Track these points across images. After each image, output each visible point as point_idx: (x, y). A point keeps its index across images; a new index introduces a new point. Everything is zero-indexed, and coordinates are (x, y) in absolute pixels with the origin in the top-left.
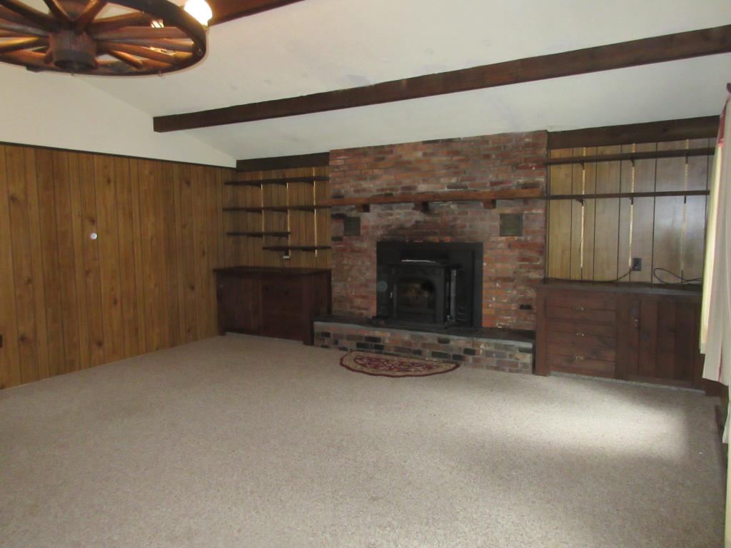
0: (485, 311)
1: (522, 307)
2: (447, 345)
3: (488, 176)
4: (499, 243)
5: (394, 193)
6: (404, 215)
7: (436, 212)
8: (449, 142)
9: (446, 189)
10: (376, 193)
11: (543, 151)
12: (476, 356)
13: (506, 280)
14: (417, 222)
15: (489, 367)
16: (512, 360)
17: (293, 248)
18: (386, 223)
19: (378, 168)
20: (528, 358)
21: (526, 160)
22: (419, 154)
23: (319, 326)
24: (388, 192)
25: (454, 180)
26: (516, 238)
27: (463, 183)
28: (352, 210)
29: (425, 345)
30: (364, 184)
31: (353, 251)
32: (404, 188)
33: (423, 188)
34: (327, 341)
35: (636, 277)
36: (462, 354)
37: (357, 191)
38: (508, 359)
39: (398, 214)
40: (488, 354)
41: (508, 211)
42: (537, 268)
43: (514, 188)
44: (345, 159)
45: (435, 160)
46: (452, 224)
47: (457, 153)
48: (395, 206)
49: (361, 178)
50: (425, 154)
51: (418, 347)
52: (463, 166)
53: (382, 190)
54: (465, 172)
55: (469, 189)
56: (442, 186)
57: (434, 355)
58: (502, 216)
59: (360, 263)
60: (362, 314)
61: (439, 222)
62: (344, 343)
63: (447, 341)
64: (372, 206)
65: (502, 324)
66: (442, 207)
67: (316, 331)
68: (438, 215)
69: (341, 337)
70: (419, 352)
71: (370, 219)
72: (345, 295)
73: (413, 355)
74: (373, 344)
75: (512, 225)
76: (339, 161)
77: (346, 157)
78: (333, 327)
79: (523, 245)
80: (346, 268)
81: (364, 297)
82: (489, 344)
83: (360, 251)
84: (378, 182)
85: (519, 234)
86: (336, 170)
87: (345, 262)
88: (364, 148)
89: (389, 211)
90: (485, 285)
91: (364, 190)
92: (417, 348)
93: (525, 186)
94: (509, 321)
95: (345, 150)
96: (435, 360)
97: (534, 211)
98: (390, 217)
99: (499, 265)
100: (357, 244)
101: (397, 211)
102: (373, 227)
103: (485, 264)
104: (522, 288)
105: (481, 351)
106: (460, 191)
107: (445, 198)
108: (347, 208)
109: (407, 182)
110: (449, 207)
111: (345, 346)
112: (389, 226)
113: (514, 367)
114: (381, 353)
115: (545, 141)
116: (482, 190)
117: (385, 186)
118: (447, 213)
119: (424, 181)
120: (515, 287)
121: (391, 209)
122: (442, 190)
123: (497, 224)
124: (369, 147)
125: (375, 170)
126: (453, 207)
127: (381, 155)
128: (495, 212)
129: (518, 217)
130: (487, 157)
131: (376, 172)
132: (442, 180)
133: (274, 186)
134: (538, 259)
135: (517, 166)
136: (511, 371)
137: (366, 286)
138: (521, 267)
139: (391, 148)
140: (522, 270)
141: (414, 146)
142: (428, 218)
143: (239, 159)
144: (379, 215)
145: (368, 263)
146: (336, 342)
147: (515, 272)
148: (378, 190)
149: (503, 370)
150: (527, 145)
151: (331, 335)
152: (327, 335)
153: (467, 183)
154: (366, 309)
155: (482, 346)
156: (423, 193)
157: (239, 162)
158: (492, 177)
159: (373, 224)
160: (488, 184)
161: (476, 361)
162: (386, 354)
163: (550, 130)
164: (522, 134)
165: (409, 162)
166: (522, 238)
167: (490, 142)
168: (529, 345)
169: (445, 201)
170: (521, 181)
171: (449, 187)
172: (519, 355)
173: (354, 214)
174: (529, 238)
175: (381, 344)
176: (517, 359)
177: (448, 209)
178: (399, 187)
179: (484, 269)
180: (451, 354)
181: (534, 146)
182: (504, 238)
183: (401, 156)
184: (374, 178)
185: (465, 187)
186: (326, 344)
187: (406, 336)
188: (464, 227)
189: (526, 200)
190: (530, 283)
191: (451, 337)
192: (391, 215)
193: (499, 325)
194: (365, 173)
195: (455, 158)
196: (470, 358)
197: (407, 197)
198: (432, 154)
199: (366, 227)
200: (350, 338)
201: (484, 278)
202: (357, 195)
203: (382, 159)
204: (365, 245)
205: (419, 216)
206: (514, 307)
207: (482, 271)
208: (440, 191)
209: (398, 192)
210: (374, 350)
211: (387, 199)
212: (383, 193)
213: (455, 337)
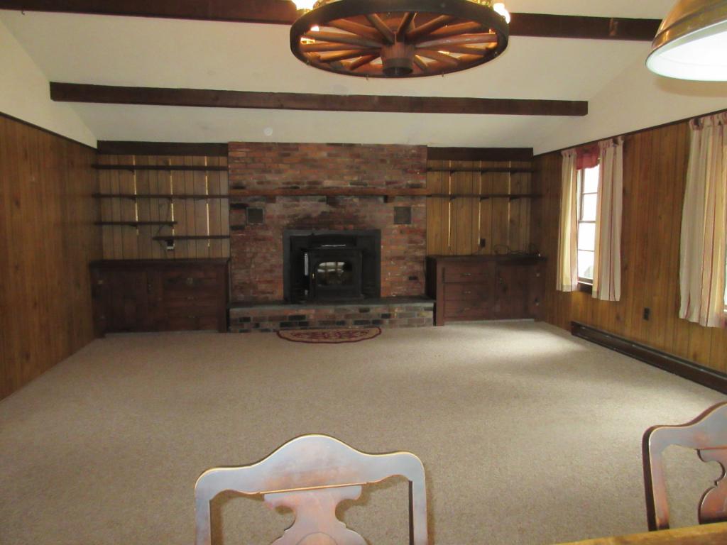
0: (382, 284)
1: (411, 278)
2: (368, 313)
3: (384, 177)
4: (393, 229)
5: (301, 186)
6: (311, 206)
7: (341, 204)
8: (351, 146)
9: (349, 186)
10: (282, 186)
11: (424, 161)
12: (392, 319)
13: (399, 258)
14: (323, 213)
15: (402, 326)
16: (419, 317)
17: (178, 238)
18: (293, 213)
19: (283, 163)
20: (430, 315)
21: (413, 166)
22: (324, 154)
23: (236, 312)
24: (294, 185)
25: (356, 179)
26: (406, 225)
27: (365, 181)
28: (256, 200)
29: (348, 316)
30: (269, 177)
31: (257, 239)
32: (310, 183)
33: (328, 183)
34: (246, 326)
35: (483, 251)
36: (380, 319)
37: (260, 183)
38: (417, 317)
39: (304, 205)
40: (401, 316)
41: (400, 205)
42: (422, 248)
43: (404, 187)
44: (246, 152)
45: (339, 160)
46: (355, 214)
47: (358, 156)
48: (301, 198)
49: (264, 171)
50: (329, 155)
51: (342, 318)
52: (363, 168)
53: (288, 183)
54: (365, 173)
55: (368, 186)
56: (345, 182)
57: (356, 323)
58: (396, 209)
59: (264, 251)
60: (267, 298)
61: (343, 212)
62: (267, 325)
63: (366, 311)
64: (277, 198)
65: (396, 293)
66: (346, 200)
67: (232, 317)
68: (343, 207)
69: (263, 319)
70: (343, 323)
71: (276, 210)
72: (248, 282)
73: (336, 326)
74: (298, 321)
75: (403, 216)
76: (241, 153)
77: (248, 150)
78: (252, 312)
79: (411, 231)
80: (248, 255)
81: (269, 282)
82: (401, 308)
83: (264, 239)
84: (284, 176)
85: (408, 222)
86: (236, 161)
87: (248, 250)
88: (267, 143)
89: (296, 203)
90: (383, 264)
91: (269, 182)
92: (340, 320)
93: (412, 186)
94: (401, 290)
95: (246, 143)
96: (357, 327)
97: (419, 205)
98: (296, 208)
99: (393, 247)
100: (261, 233)
101: (304, 203)
102: (278, 217)
103: (382, 247)
104: (410, 264)
105: (396, 315)
106: (362, 188)
107: (349, 193)
108: (249, 198)
109: (313, 177)
110: (352, 200)
111: (268, 327)
112: (295, 216)
113: (421, 323)
114: (306, 329)
115: (425, 153)
116: (380, 188)
117: (291, 180)
118: (351, 205)
119: (330, 178)
120: (405, 264)
121: (298, 201)
122: (346, 186)
123: (392, 215)
124: (274, 143)
125: (280, 165)
126: (356, 200)
127: (286, 151)
128: (390, 206)
129: (408, 210)
130: (383, 161)
131: (282, 166)
132: (345, 177)
133: (152, 173)
134: (422, 242)
135: (406, 171)
136: (418, 326)
137: (271, 271)
138: (410, 248)
139: (297, 146)
140: (411, 250)
141: (319, 147)
142: (333, 209)
143: (101, 139)
144: (285, 206)
145: (274, 250)
146: (257, 325)
147: (405, 252)
148: (284, 183)
149: (413, 326)
150: (413, 155)
151: (252, 319)
152: (247, 319)
153: (367, 181)
154: (272, 293)
155: (396, 311)
156: (329, 188)
157: (99, 143)
158: (387, 178)
159: (278, 213)
160: (384, 183)
161: (391, 322)
162: (311, 328)
163: (429, 146)
164: (410, 146)
165: (315, 160)
166: (410, 226)
167: (386, 150)
168: (431, 305)
169: (348, 195)
170: (409, 182)
171: (351, 184)
172: (424, 314)
173: (257, 205)
174: (415, 226)
175: (306, 320)
176: (423, 316)
177: (351, 202)
178: (306, 181)
179: (382, 250)
180: (371, 320)
181: (419, 156)
182: (397, 226)
183: (306, 155)
184: (279, 172)
185: (366, 185)
186: (245, 328)
187: (329, 310)
188: (365, 217)
189: (413, 196)
190: (416, 259)
191: (370, 306)
192: (297, 206)
193: (393, 294)
194: (269, 167)
195: (357, 160)
196: (387, 321)
197: (313, 190)
198: (337, 155)
199: (271, 217)
200: (272, 319)
201: (382, 258)
202: (260, 187)
203: (288, 155)
204: (270, 233)
205: (324, 207)
206: (405, 279)
207: (380, 252)
208: (344, 186)
209: (305, 186)
210: (299, 328)
211: (293, 191)
212: (289, 186)
213: (375, 306)
